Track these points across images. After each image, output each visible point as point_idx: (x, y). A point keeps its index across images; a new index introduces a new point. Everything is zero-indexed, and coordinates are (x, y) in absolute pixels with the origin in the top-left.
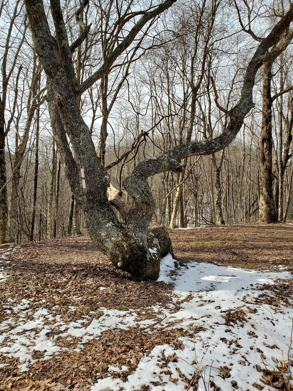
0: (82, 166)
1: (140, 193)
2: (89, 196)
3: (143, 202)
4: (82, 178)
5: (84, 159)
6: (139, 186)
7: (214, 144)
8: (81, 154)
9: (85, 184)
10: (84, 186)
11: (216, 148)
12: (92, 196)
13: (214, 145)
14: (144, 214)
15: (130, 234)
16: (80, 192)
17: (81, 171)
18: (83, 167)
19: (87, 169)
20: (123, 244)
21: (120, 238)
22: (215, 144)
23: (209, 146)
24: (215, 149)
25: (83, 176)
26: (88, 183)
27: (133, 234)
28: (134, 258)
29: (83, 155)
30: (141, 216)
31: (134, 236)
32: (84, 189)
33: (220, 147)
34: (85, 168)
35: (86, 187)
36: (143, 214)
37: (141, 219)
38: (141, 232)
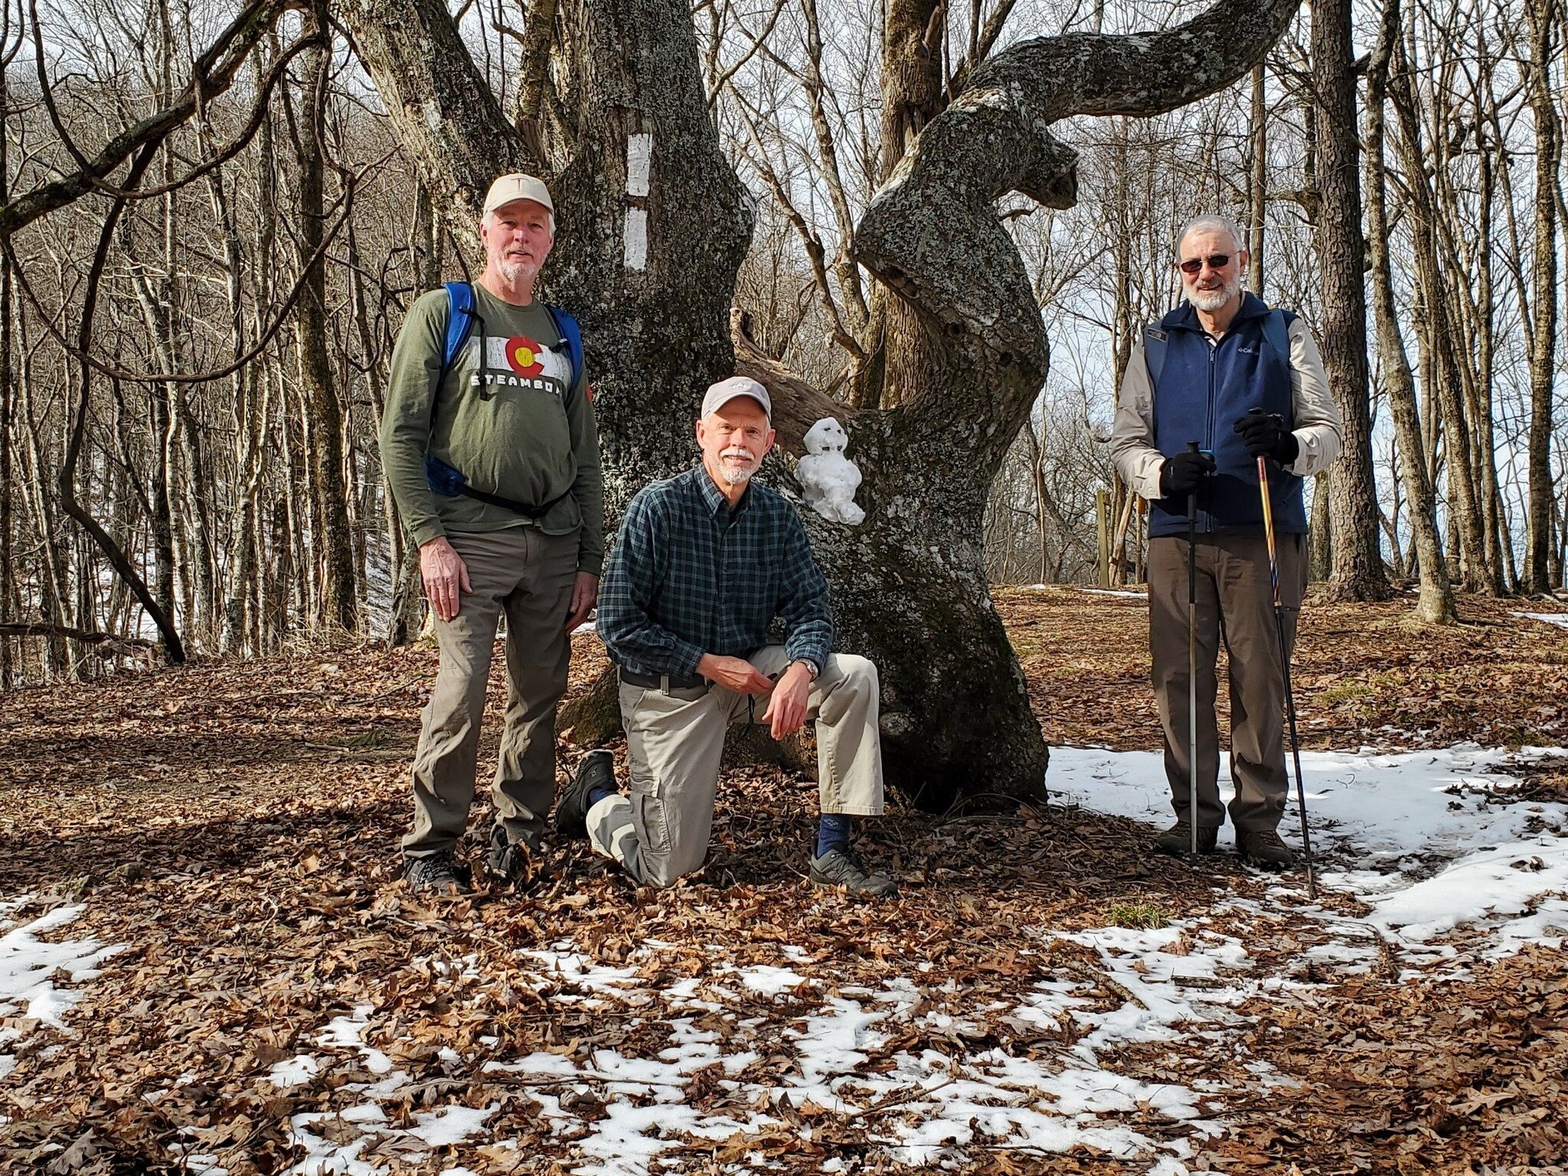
0: (640, 115)
1: (1002, 303)
2: (665, 322)
3: (1005, 358)
4: (629, 202)
5: (657, 71)
6: (988, 261)
7: (1190, 52)
8: (644, 36)
9: (643, 239)
10: (636, 256)
11: (1201, 76)
12: (682, 319)
13: (1192, 61)
14: (991, 431)
15: (915, 550)
16: (597, 293)
17: (632, 151)
18: (647, 124)
19: (668, 139)
20: (900, 608)
21: (870, 578)
22: (1197, 55)
23: (1166, 62)
24: (1196, 82)
25: (638, 184)
26: (665, 238)
27: (935, 549)
28: (965, 681)
29: (656, 40)
30: (972, 442)
31: (939, 560)
32: (631, 272)
33: (1221, 75)
34: (657, 135)
35: (651, 257)
36: (983, 431)
37: (970, 464)
38: (968, 536)
